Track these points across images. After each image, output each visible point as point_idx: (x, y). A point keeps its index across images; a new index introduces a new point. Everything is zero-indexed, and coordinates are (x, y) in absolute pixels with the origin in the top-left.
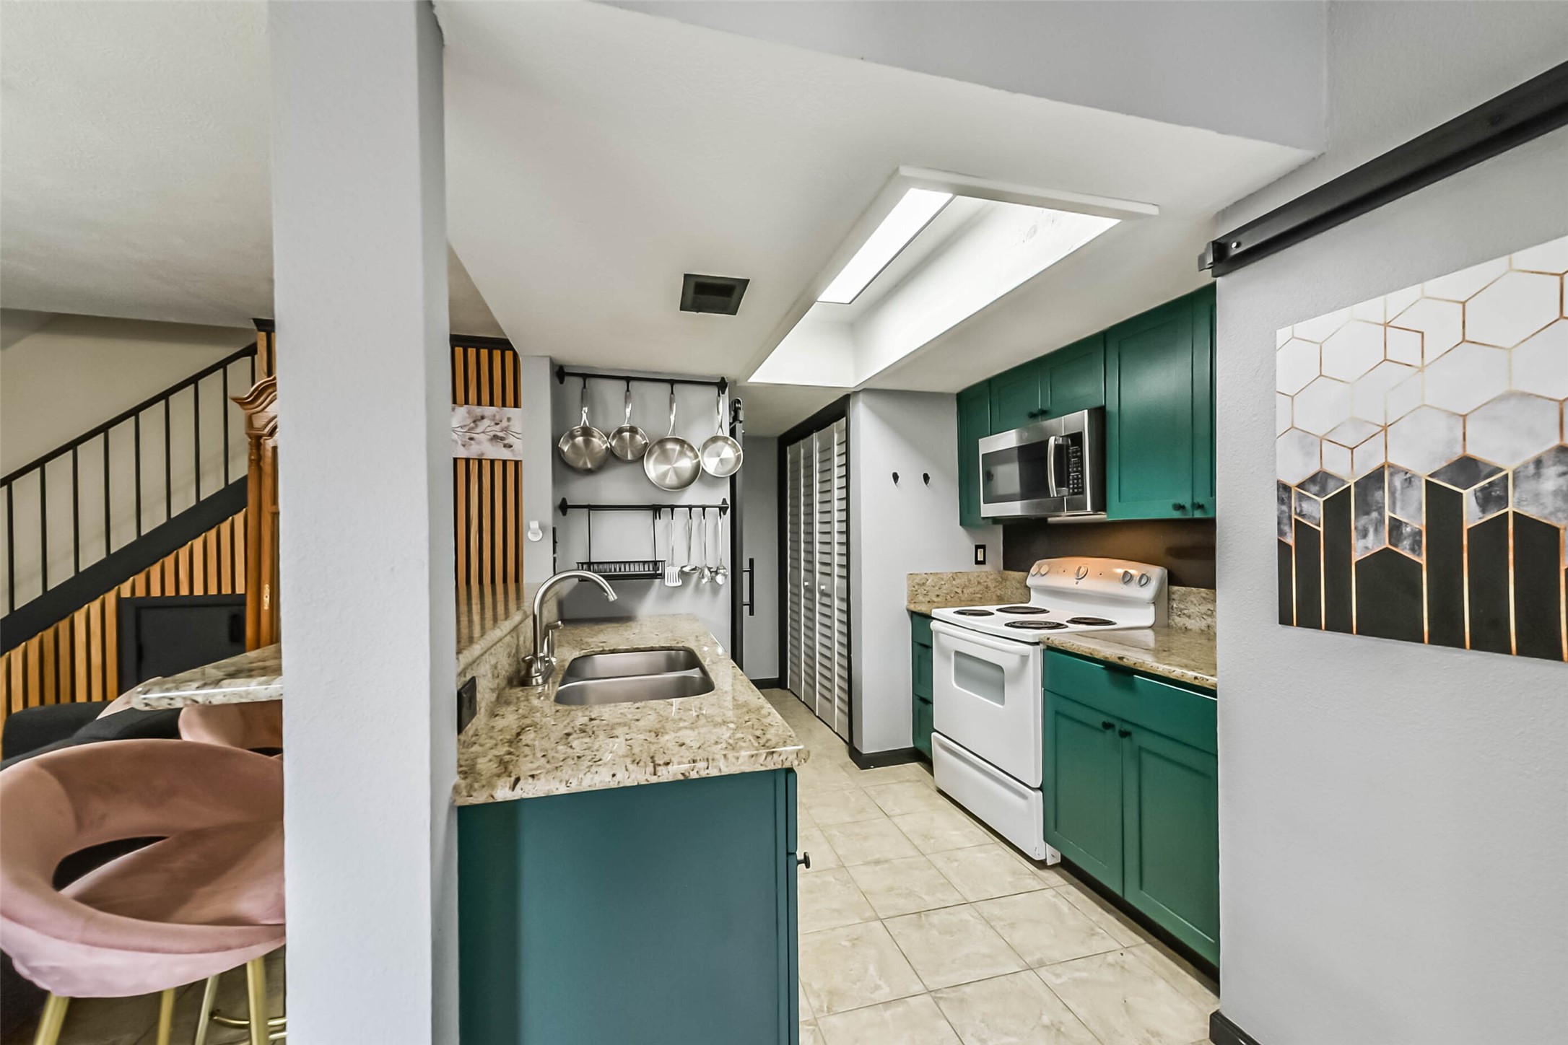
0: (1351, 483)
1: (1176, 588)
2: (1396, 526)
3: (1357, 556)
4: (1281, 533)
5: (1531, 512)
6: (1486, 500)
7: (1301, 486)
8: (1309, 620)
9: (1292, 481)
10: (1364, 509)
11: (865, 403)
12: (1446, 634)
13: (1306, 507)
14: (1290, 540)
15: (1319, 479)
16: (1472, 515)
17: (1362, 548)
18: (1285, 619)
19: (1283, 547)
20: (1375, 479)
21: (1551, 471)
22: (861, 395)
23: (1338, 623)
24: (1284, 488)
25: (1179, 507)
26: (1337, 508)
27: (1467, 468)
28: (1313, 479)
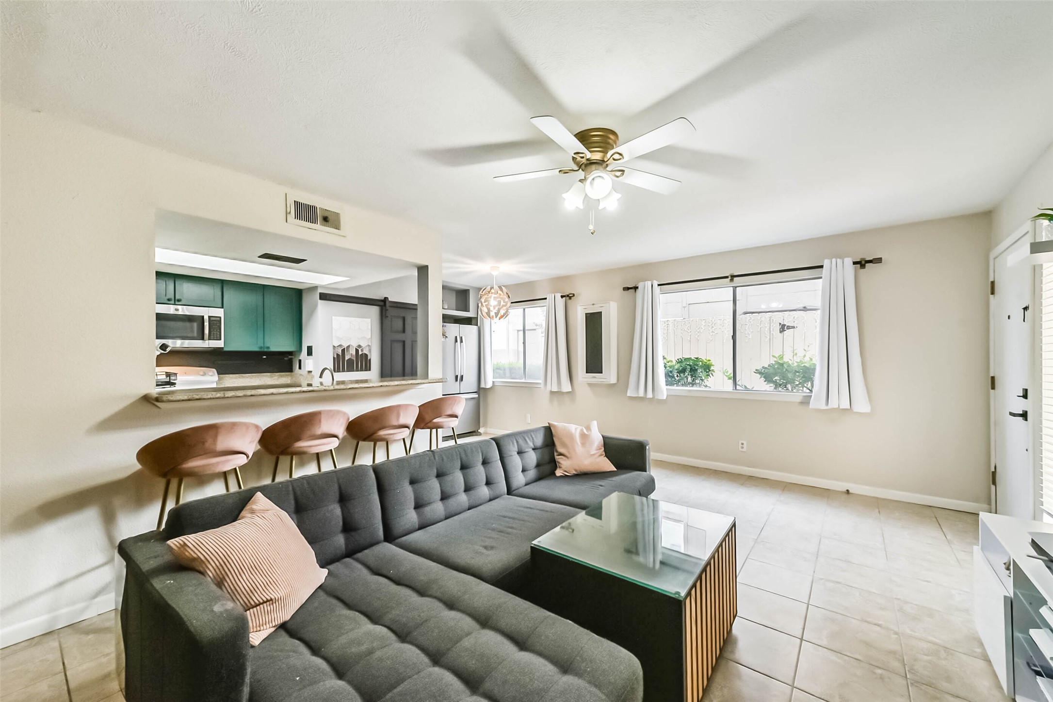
0: (345, 347)
2: (352, 354)
3: (346, 359)
4: (334, 355)
5: (365, 352)
6: (362, 350)
7: (338, 346)
9: (336, 346)
10: (348, 351)
12: (357, 370)
13: (338, 350)
14: (336, 356)
15: (340, 346)
16: (360, 353)
17: (347, 358)
19: (334, 358)
20: (348, 347)
21: (367, 347)
23: (343, 371)
24: (334, 347)
26: (343, 351)
27: (360, 346)
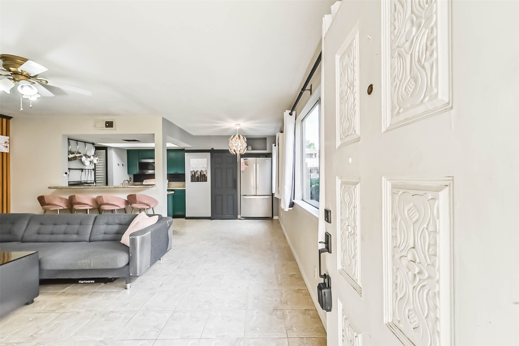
0: (196, 171)
1: (169, 182)
3: (196, 176)
4: (191, 175)
5: (205, 174)
6: (203, 173)
8: (193, 181)
9: (192, 171)
10: (197, 173)
11: (114, 150)
12: (201, 181)
13: (193, 173)
18: (191, 182)
20: (197, 171)
21: (205, 171)
22: (113, 148)
23: (195, 181)
24: (191, 171)
25: (175, 172)
26: (195, 173)
27: (202, 171)
28: (193, 171)
